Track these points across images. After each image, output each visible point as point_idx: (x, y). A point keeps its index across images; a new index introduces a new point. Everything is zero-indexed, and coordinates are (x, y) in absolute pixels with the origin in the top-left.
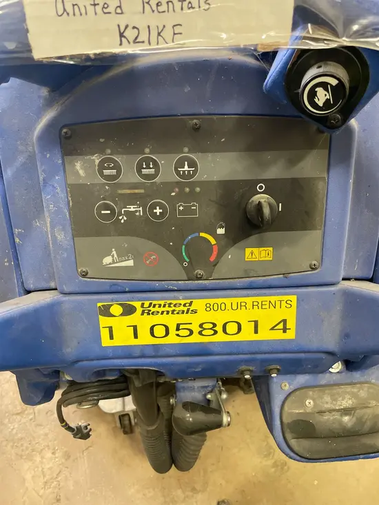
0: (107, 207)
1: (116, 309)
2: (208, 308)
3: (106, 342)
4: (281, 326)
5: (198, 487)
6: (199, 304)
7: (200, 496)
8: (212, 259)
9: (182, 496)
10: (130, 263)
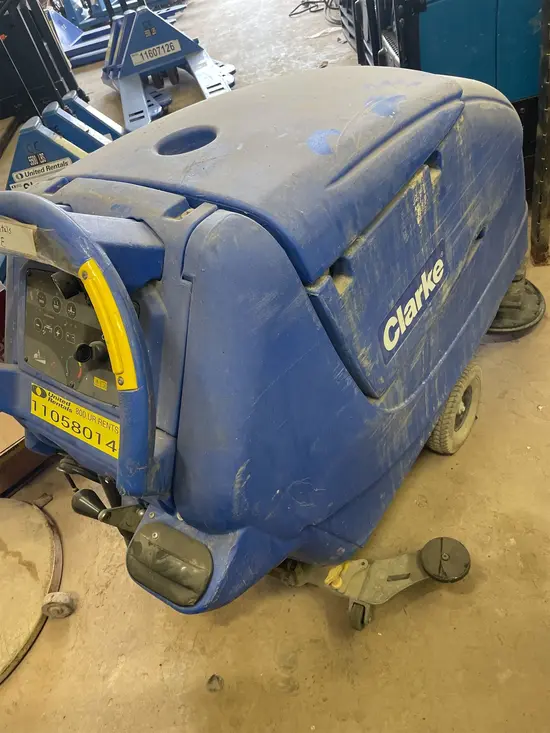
0: (38, 322)
1: (39, 391)
2: (78, 412)
3: (33, 412)
4: (111, 445)
5: (207, 651)
6: (74, 406)
7: (203, 658)
8: (79, 376)
9: (190, 648)
10: (44, 362)
